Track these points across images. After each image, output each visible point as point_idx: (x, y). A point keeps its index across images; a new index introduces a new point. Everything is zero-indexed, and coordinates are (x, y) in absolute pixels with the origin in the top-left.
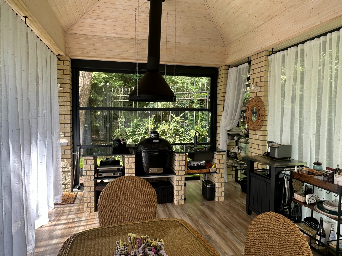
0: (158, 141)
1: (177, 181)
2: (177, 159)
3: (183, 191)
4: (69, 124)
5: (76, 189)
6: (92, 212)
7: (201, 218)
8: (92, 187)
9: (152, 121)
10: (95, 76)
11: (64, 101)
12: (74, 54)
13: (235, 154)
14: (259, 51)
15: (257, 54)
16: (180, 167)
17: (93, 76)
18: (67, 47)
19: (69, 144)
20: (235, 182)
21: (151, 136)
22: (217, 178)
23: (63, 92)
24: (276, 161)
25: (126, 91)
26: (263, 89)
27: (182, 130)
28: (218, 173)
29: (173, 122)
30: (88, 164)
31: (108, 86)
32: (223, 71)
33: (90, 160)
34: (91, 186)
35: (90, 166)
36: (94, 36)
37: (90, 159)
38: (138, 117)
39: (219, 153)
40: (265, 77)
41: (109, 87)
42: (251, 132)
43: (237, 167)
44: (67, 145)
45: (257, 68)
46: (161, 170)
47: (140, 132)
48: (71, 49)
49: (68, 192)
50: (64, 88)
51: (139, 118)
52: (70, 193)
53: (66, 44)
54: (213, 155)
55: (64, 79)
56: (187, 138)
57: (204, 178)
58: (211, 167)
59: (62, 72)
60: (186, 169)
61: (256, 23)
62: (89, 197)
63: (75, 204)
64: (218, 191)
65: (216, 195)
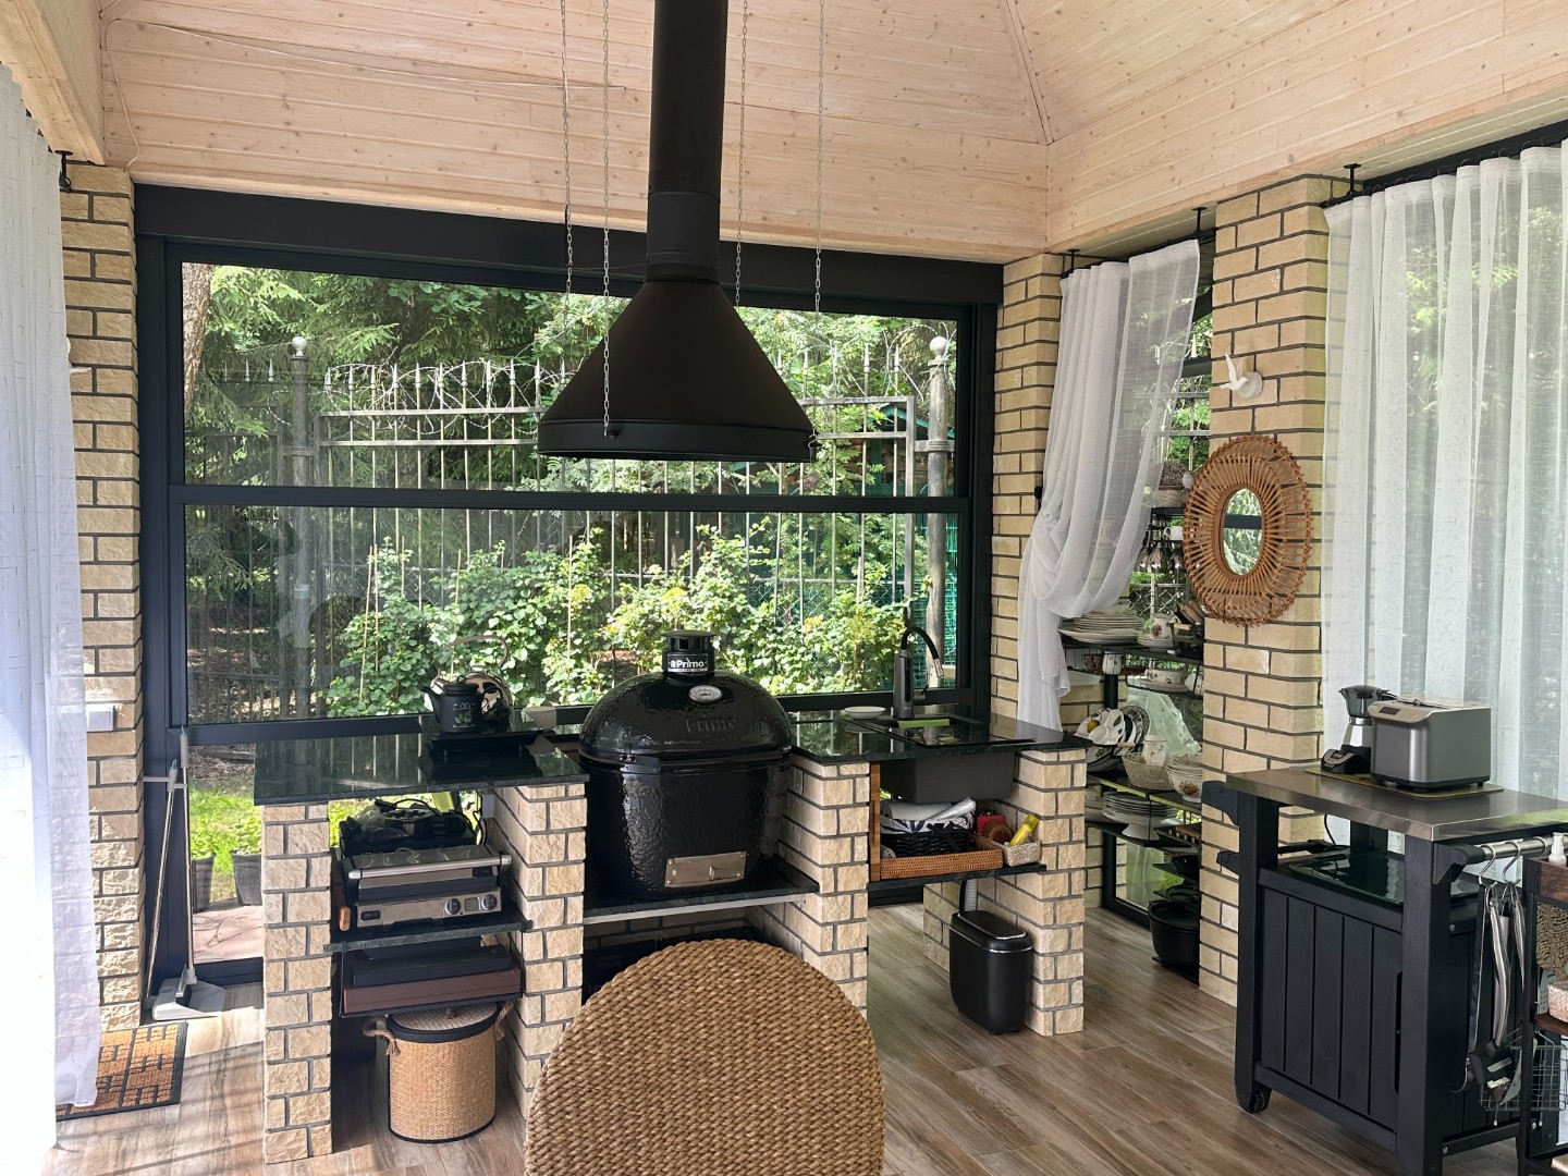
0: (714, 693)
1: (825, 924)
2: (826, 799)
3: (859, 984)
4: (125, 596)
5: (174, 1006)
6: (317, 1150)
7: (997, 1151)
8: (315, 996)
9: (581, 564)
10: (224, 292)
11: (94, 450)
12: (155, 156)
13: (1112, 756)
14: (1275, 173)
15: (1258, 191)
16: (841, 846)
17: (214, 289)
18: (112, 110)
19: (129, 717)
20: (1101, 910)
21: (673, 663)
22: (1043, 900)
23: (89, 389)
24: (1412, 800)
25: (418, 386)
26: (1294, 388)
27: (759, 613)
28: (1051, 872)
29: (708, 568)
30: (293, 850)
31: (300, 353)
32: (1036, 287)
33: (306, 827)
34: (310, 986)
35: (304, 861)
36: (293, 49)
37: (307, 820)
38: (496, 539)
39: (1052, 757)
40: (1308, 327)
41: (306, 360)
42: (1213, 628)
43: (1124, 826)
44: (116, 730)
45: (1257, 271)
46: (732, 864)
47: (509, 629)
48: (138, 122)
49: (121, 1026)
50: (94, 367)
51: (501, 546)
52: (135, 1031)
53: (110, 87)
54: (1017, 767)
55: (94, 310)
56: (791, 663)
57: (957, 903)
58: (1006, 836)
59: (82, 266)
60: (876, 850)
61: (1256, 18)
62: (295, 1060)
63: (187, 1102)
64: (1051, 977)
65: (1040, 1002)
